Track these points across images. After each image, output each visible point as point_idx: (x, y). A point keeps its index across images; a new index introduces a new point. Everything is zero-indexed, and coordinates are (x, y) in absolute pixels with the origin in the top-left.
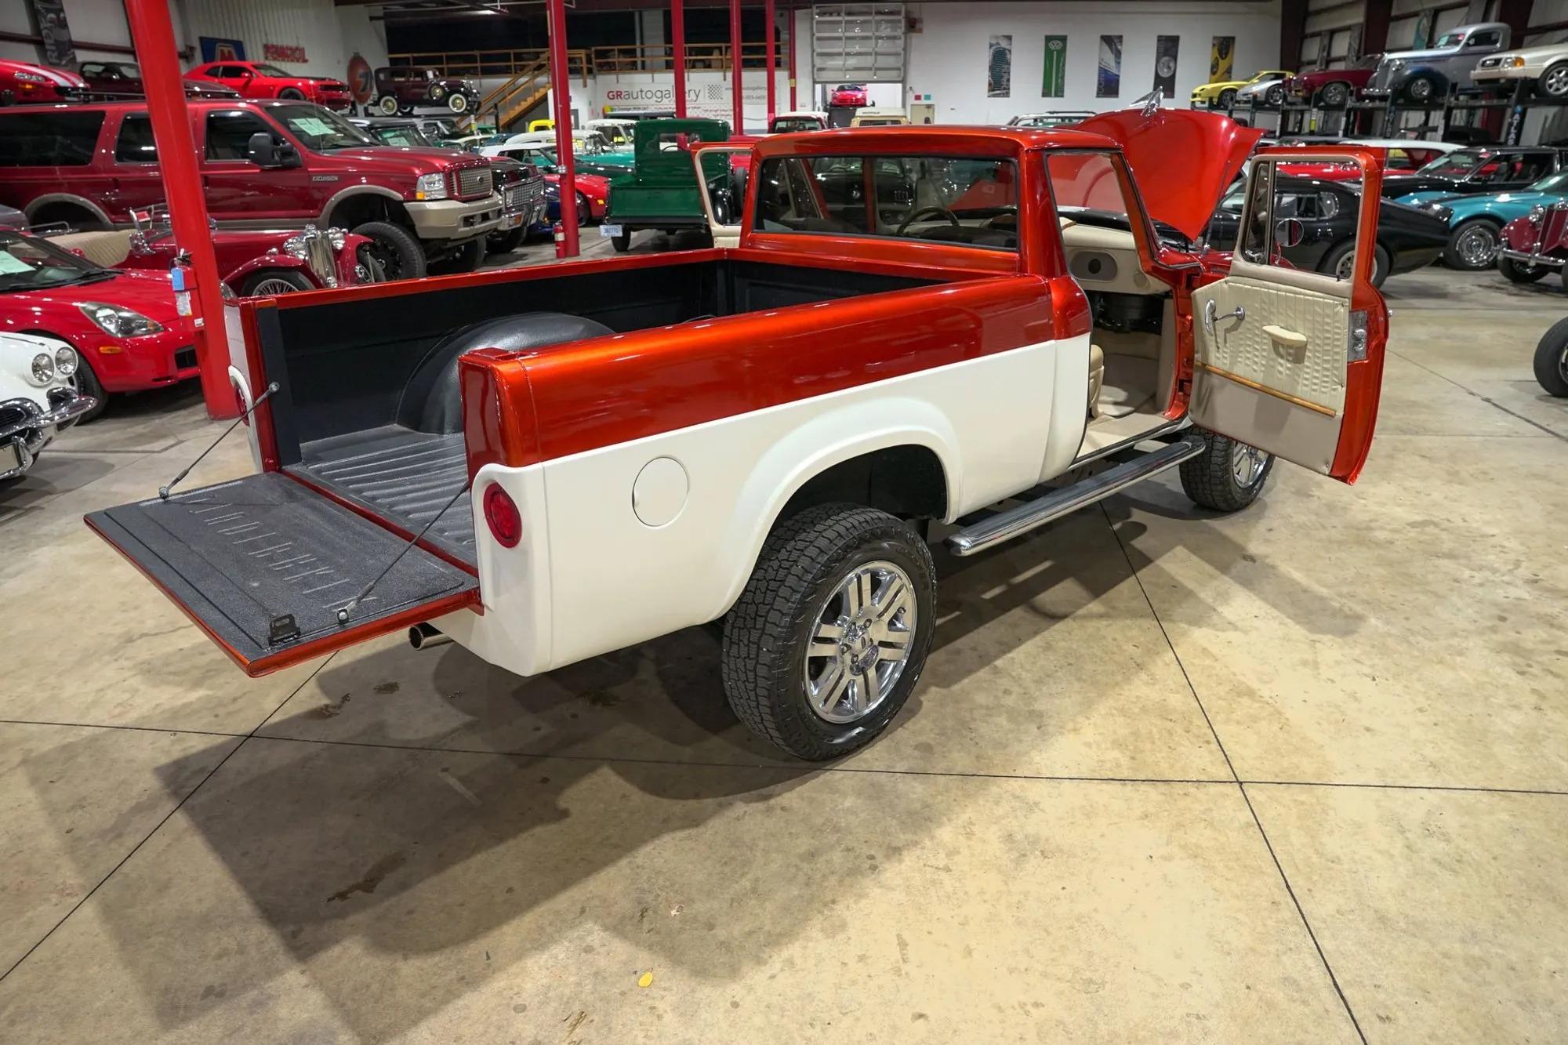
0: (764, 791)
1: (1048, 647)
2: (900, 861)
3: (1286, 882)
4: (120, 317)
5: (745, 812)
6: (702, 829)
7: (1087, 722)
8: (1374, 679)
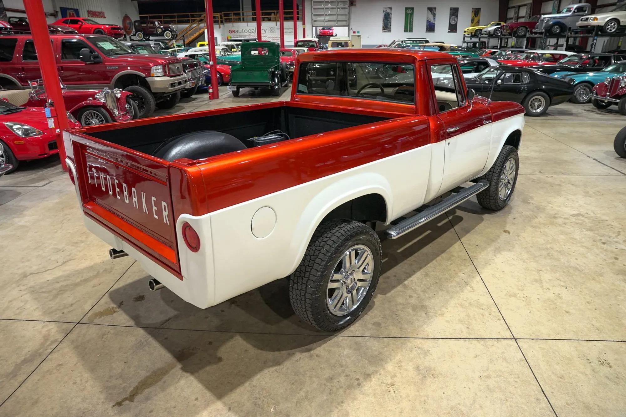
0: (308, 347)
1: (427, 275)
2: (371, 381)
3: (541, 388)
4: (23, 129)
5: (300, 358)
6: (281, 367)
7: (446, 310)
8: (566, 288)
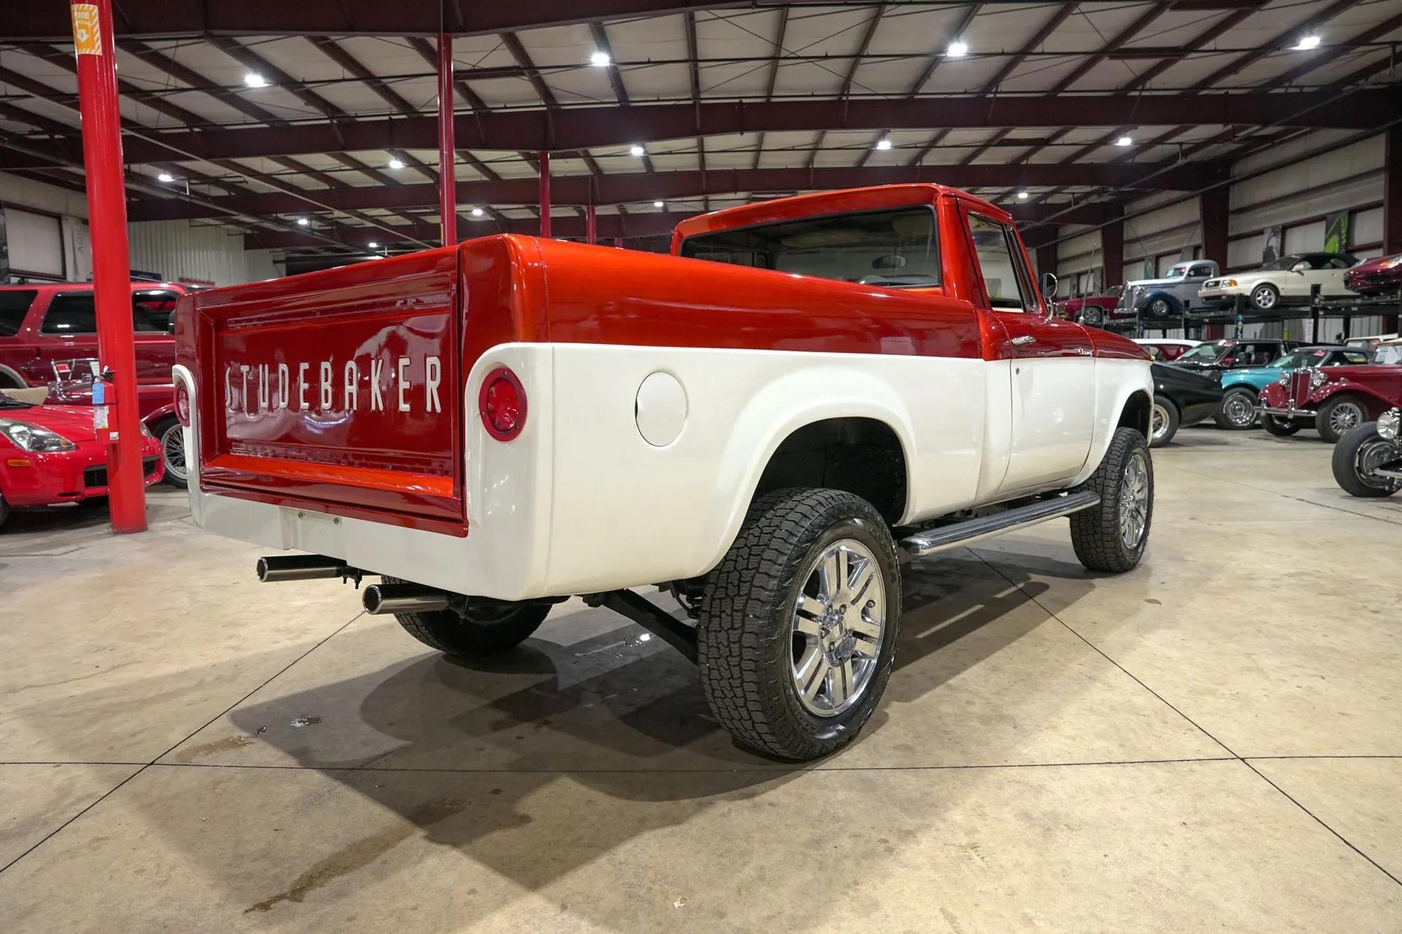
0: (744, 790)
1: (995, 669)
2: (918, 843)
4: (33, 435)
5: (730, 809)
6: (685, 826)
7: (1062, 721)
8: (1323, 678)
